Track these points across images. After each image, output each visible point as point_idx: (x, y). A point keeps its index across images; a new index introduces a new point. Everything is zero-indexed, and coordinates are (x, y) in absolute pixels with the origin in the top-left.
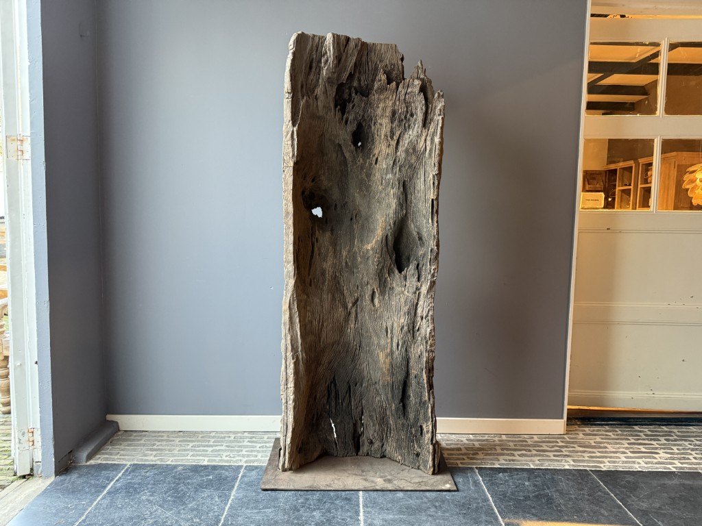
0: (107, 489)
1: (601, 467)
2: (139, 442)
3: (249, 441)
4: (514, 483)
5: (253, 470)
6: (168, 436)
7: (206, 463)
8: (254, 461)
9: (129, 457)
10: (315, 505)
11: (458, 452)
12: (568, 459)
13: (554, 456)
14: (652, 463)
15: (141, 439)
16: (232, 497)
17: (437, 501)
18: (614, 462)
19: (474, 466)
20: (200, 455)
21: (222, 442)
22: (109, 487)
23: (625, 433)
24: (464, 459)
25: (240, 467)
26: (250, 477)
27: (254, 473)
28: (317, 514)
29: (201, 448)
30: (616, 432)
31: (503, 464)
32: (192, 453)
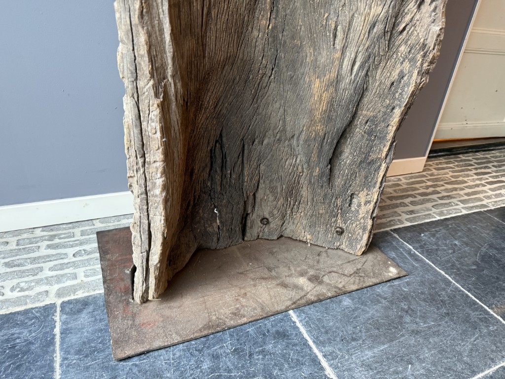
3: (49, 247)
8: (74, 289)
12: (454, 201)
13: (439, 199)
17: (400, 300)
23: (461, 164)
26: (81, 330)
30: (453, 163)
31: (410, 220)
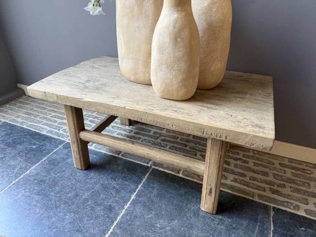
2: (26, 106)
7: (44, 133)
9: (9, 116)
10: (77, 205)
15: (30, 104)
16: (28, 172)
19: (272, 205)
20: (47, 125)
27: (65, 151)
28: (69, 218)
29: (55, 119)
32: (46, 122)
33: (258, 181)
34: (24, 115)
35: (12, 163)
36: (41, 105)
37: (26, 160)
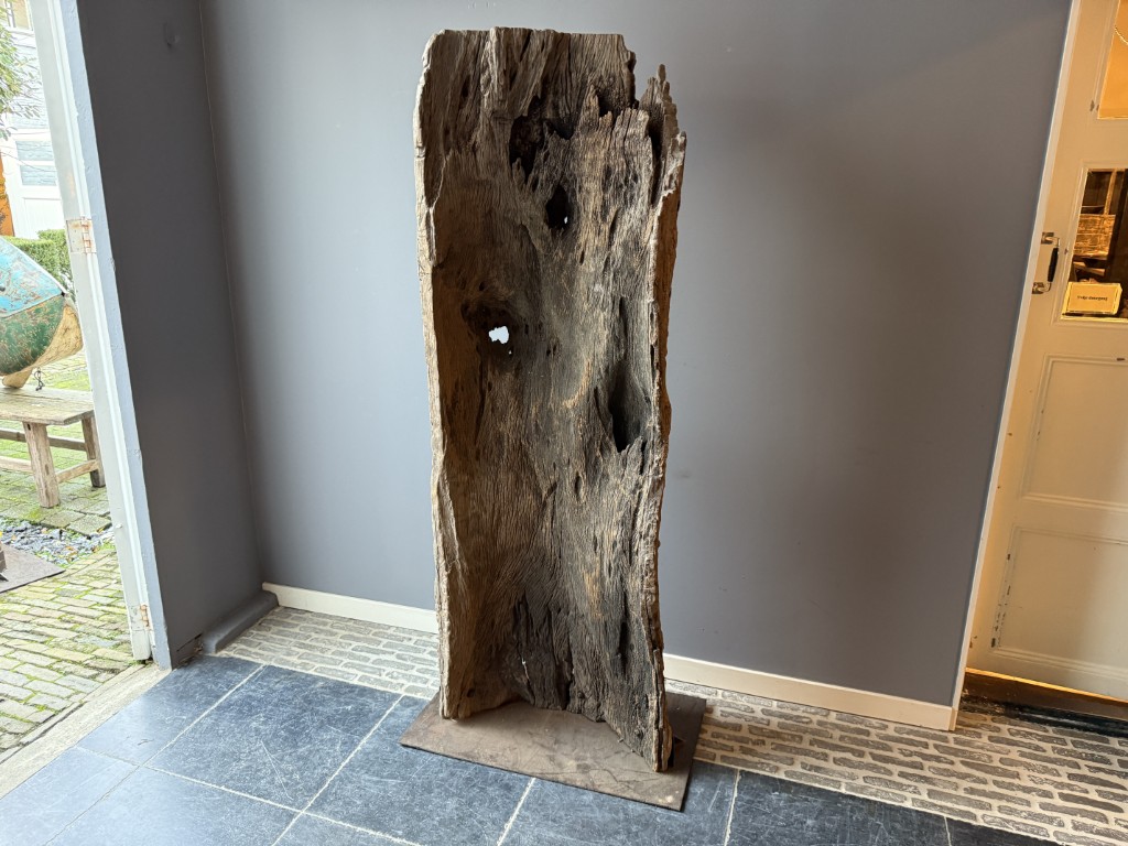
0: (221, 700)
1: (975, 818)
2: (291, 630)
4: (788, 816)
5: (409, 706)
6: (332, 626)
7: (355, 682)
8: (417, 690)
9: (270, 653)
10: (457, 787)
11: (732, 733)
12: (924, 787)
13: (902, 775)
14: (1090, 829)
15: (297, 625)
16: (359, 748)
17: (637, 823)
18: (1011, 811)
19: (740, 768)
20: (353, 666)
21: (396, 647)
22: (224, 697)
23: (1080, 750)
24: (732, 750)
25: (395, 696)
26: (399, 717)
27: (408, 711)
28: (452, 803)
29: (363, 654)
30: (1066, 744)
31: (793, 774)
32: (348, 660)
33: (724, 738)
34: (297, 649)
35: (326, 737)
36: (321, 627)
37: (347, 731)
